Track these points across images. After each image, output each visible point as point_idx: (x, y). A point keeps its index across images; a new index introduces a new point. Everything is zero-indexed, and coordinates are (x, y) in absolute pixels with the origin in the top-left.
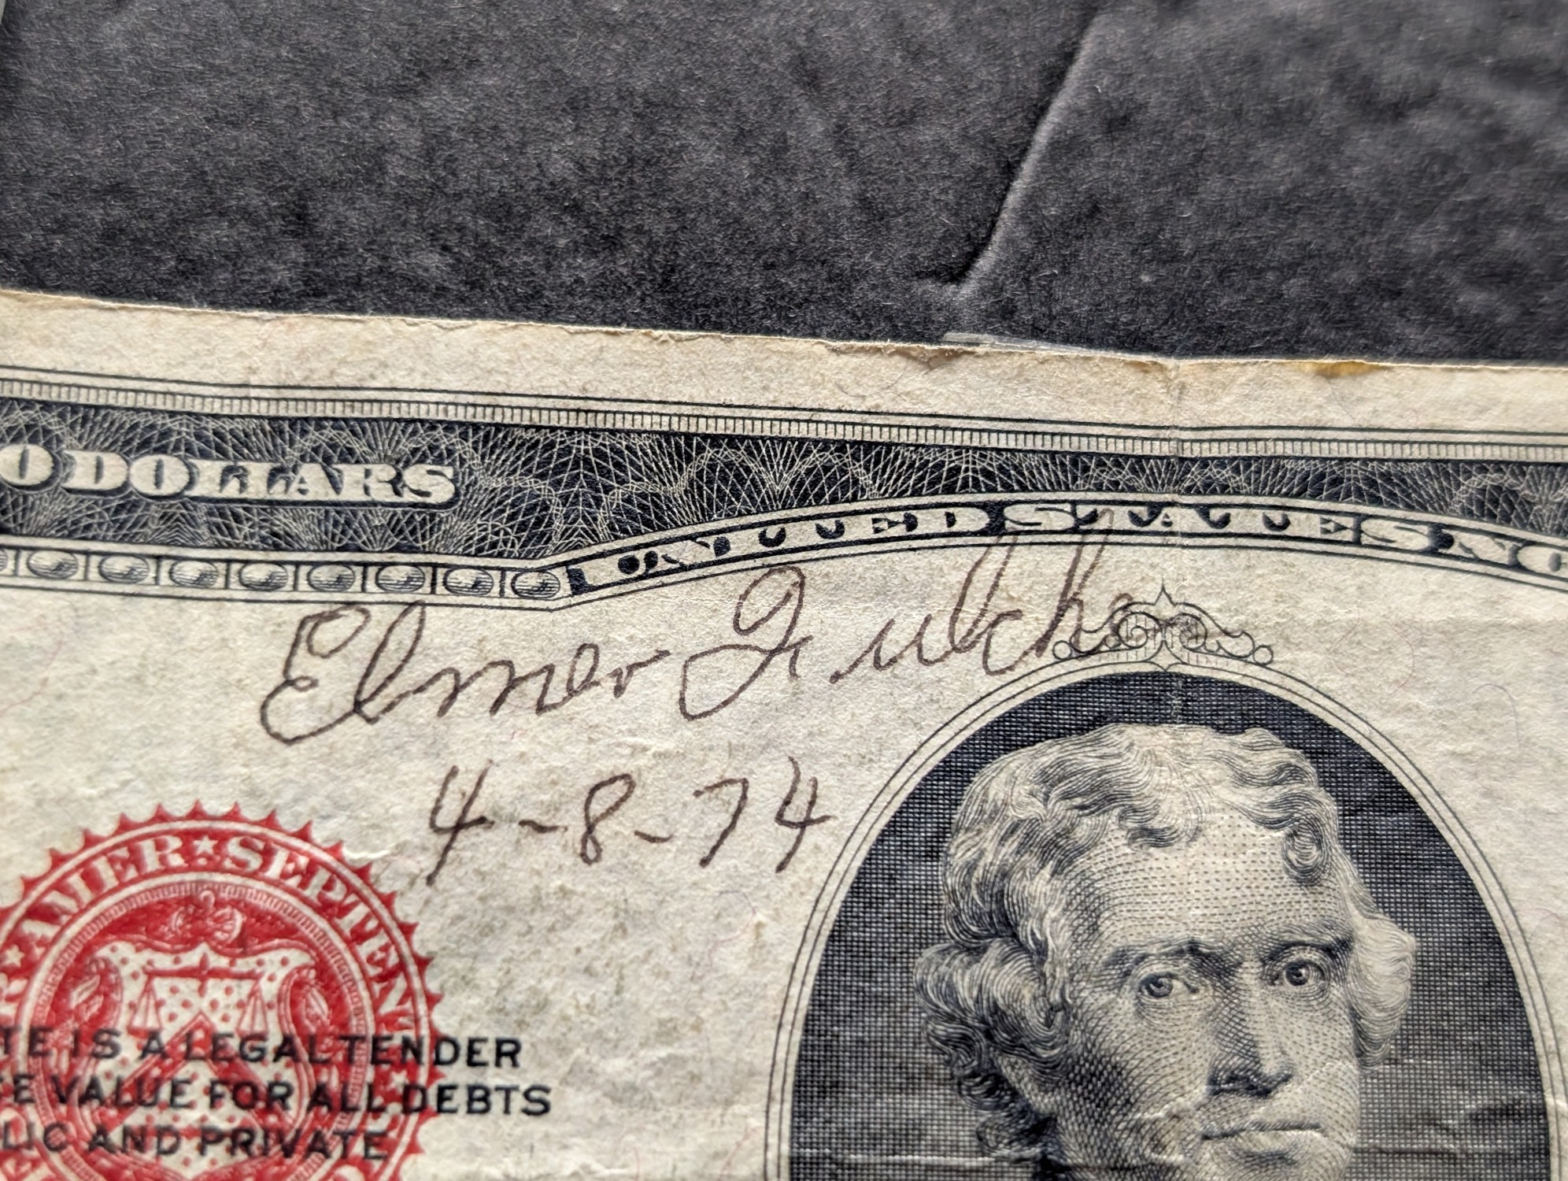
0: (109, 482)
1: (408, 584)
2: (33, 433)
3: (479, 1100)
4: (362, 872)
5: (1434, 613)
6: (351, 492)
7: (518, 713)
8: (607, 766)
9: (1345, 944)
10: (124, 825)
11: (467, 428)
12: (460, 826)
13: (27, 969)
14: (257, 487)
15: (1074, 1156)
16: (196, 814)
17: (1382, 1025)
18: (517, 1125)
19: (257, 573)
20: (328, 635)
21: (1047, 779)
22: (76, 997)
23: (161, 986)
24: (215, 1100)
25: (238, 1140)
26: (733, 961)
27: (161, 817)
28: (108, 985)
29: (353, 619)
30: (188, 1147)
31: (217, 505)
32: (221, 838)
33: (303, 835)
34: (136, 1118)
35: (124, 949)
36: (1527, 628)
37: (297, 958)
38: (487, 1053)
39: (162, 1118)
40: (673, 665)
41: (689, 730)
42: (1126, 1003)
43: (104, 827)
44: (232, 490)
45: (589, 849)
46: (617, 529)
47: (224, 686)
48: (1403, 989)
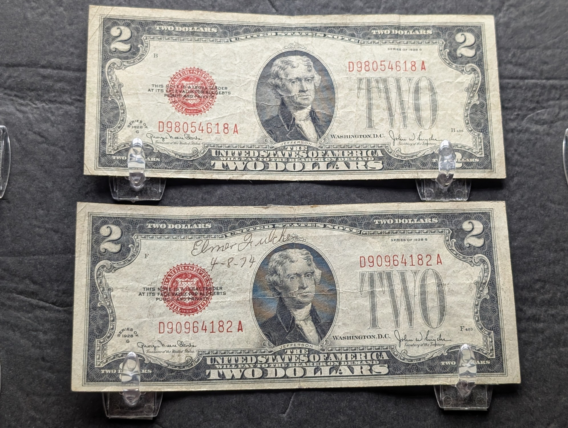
0: (173, 227)
1: (207, 237)
2: (164, 223)
3: (218, 293)
4: (204, 270)
5: (324, 235)
6: (200, 227)
7: (220, 251)
8: (230, 257)
9: (314, 272)
10: (178, 266)
11: (212, 219)
12: (214, 264)
13: (168, 282)
14: (189, 227)
15: (283, 297)
16: (185, 264)
17: (318, 281)
18: (223, 296)
19: (190, 237)
20: (198, 244)
21: (280, 256)
22: (174, 284)
23: (183, 283)
24: (190, 295)
25: (192, 299)
26: (245, 277)
27: (181, 264)
28: (177, 283)
29: (201, 242)
30: (187, 300)
31: (185, 230)
32: (188, 267)
33: (197, 266)
34: (181, 297)
35: (179, 279)
36: (335, 235)
37: (197, 279)
38: (219, 288)
39: (184, 297)
40: (237, 245)
41: (239, 252)
42: (289, 280)
43: (175, 266)
44: (186, 228)
45: (229, 266)
46: (230, 230)
47: (187, 250)
48: (320, 277)
